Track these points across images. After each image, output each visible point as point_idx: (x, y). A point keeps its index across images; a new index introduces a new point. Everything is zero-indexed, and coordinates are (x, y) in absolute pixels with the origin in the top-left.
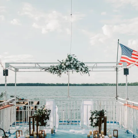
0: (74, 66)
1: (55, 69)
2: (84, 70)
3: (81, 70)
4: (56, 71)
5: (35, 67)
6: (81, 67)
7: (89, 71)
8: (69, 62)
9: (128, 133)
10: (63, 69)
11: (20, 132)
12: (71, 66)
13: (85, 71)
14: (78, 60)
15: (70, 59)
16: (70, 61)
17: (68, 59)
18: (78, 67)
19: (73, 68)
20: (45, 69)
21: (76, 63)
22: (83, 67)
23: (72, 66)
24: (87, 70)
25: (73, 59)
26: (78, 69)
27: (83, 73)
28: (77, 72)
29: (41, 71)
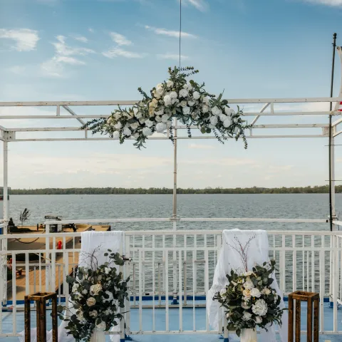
0: (194, 108)
3: (220, 124)
4: (130, 128)
5: (58, 116)
6: (215, 110)
7: (247, 127)
8: (174, 94)
10: (153, 119)
12: (181, 108)
13: (231, 129)
15: (178, 81)
16: (178, 89)
17: (170, 83)
18: (207, 115)
19: (190, 116)
21: (199, 100)
22: (224, 113)
23: (186, 111)
24: (240, 127)
25: (188, 85)
26: (208, 122)
27: (226, 135)
28: (203, 131)
29: (86, 139)
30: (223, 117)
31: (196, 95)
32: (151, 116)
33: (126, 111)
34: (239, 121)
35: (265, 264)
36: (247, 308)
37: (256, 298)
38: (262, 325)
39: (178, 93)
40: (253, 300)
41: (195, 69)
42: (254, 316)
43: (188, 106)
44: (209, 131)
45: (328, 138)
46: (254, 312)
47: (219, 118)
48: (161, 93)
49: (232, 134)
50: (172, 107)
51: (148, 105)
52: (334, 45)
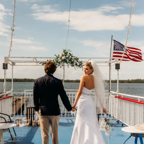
0: (70, 60)
3: (76, 65)
5: (33, 61)
6: (75, 61)
7: (83, 65)
8: (65, 57)
9: (118, 123)
10: (59, 63)
11: (20, 121)
12: (66, 60)
13: (79, 66)
14: (73, 55)
15: (66, 53)
17: (64, 54)
18: (73, 62)
19: (69, 62)
20: (42, 63)
22: (78, 61)
24: (81, 65)
25: (68, 54)
26: (73, 64)
27: (78, 67)
28: (72, 66)
29: (37, 65)
30: (77, 63)
31: (70, 57)
34: (82, 63)
41: (70, 50)
43: (68, 60)
44: (73, 66)
45: (109, 67)
47: (76, 63)
48: (61, 56)
50: (64, 60)
51: (58, 59)
52: (112, 39)
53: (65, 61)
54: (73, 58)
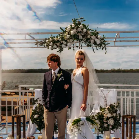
0: (84, 36)
1: (54, 42)
2: (98, 42)
3: (95, 43)
4: (56, 45)
5: (26, 39)
6: (93, 37)
7: (107, 44)
8: (75, 30)
10: (66, 41)
12: (78, 36)
13: (100, 45)
15: (77, 25)
17: (73, 25)
18: (89, 39)
19: (82, 39)
21: (86, 32)
22: (97, 38)
23: (81, 37)
24: (104, 44)
25: (81, 25)
26: (90, 42)
27: (98, 48)
28: (88, 46)
29: (38, 47)
32: (65, 39)
33: (55, 37)
35: (114, 103)
36: (106, 122)
37: (110, 118)
38: (112, 129)
39: (77, 30)
40: (108, 119)
42: (109, 125)
43: (81, 35)
44: (90, 46)
46: (108, 123)
47: (95, 40)
48: (69, 30)
49: (101, 47)
51: (64, 35)
53: (75, 37)
54: (89, 32)
